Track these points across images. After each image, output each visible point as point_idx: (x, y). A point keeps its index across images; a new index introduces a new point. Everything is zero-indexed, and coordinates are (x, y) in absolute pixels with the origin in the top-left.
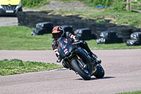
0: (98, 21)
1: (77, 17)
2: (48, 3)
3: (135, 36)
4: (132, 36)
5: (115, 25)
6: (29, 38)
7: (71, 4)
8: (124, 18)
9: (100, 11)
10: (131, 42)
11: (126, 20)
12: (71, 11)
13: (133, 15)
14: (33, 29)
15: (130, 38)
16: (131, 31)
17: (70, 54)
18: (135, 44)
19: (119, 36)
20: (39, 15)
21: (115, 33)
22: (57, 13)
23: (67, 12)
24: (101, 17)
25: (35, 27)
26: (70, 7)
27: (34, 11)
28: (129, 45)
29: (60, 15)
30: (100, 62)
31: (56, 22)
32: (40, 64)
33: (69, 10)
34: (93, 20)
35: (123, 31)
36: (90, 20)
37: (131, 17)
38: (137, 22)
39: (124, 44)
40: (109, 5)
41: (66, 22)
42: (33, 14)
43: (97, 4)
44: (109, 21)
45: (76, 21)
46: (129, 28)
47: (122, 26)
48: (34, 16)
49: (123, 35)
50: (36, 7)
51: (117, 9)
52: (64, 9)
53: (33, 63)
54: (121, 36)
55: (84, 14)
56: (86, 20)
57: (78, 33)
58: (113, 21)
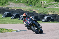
0: (30, 12)
1: (21, 10)
2: (9, 4)
3: (45, 18)
4: (44, 18)
5: (37, 13)
6: (1, 19)
7: (19, 5)
8: (41, 10)
9: (31, 8)
10: (44, 20)
11: (42, 11)
12: (19, 7)
13: (45, 9)
14: (3, 15)
15: (43, 19)
16: (44, 16)
17: (31, 24)
18: (46, 21)
19: (39, 18)
20: (5, 9)
21: (37, 17)
22: (13, 8)
23: (17, 8)
24: (31, 10)
25: (4, 14)
26: (18, 6)
27: (3, 7)
28: (43, 22)
29: (14, 9)
30: (41, 27)
31: (12, 12)
32: (6, 29)
33: (18, 7)
34: (28, 11)
35: (40, 16)
36: (27, 11)
37: (44, 10)
38: (46, 12)
39: (41, 21)
40: (34, 5)
41: (17, 12)
42: (3, 9)
43: (30, 4)
44: (35, 11)
45: (21, 11)
46: (43, 15)
47: (40, 14)
48: (3, 10)
49: (40, 17)
50: (4, 6)
51: (38, 7)
52: (16, 7)
53: (3, 29)
54: (40, 18)
55: (24, 9)
56: (25, 11)
57: (22, 16)
58: (36, 12)
